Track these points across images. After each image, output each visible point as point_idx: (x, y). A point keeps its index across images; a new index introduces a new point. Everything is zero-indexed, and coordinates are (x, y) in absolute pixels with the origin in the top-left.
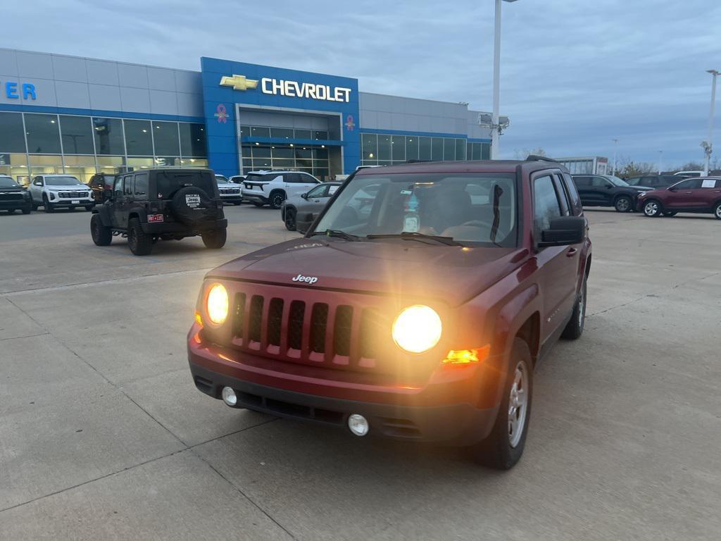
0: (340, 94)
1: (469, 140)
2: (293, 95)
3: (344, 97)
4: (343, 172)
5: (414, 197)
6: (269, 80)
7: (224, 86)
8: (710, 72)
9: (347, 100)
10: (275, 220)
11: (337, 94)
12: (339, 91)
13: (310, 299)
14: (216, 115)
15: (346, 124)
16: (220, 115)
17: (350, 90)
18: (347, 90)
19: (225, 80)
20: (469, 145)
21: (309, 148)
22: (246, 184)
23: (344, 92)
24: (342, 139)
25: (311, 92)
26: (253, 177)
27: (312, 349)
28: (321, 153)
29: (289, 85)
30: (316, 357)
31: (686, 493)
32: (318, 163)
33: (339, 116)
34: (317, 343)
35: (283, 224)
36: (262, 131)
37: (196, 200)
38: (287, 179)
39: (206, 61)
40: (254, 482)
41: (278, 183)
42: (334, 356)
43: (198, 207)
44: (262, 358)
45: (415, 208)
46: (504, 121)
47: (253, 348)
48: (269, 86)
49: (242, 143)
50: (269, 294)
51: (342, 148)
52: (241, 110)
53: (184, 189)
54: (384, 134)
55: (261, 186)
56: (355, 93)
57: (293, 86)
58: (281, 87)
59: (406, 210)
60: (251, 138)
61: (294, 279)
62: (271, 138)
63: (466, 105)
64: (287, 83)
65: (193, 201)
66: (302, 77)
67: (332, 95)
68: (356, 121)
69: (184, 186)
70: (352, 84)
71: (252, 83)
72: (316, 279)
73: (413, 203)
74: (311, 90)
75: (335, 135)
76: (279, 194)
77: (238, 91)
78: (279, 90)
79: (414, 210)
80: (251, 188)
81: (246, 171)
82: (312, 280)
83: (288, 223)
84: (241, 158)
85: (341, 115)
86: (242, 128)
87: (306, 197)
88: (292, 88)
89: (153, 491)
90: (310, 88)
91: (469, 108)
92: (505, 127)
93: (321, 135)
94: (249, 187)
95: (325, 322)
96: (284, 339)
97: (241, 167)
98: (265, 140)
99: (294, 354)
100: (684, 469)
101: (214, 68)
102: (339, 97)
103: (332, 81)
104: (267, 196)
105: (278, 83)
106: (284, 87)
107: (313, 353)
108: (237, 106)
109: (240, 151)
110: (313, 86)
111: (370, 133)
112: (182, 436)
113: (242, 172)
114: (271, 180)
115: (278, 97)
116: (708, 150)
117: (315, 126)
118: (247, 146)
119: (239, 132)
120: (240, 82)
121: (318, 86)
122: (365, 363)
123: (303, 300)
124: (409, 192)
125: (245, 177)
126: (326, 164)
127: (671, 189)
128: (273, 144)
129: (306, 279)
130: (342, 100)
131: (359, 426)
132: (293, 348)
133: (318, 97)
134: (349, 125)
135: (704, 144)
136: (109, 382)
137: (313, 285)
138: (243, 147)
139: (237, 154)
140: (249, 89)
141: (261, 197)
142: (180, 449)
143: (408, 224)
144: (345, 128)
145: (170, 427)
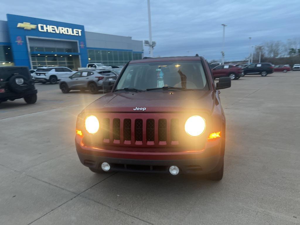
0: (77, 32)
1: (134, 52)
2: (54, 32)
3: (78, 33)
4: (81, 67)
5: (161, 72)
6: (42, 25)
7: (20, 28)
8: (223, 25)
9: (80, 35)
10: (56, 89)
11: (75, 32)
12: (76, 31)
13: (144, 118)
14: (16, 42)
15: (81, 46)
16: (19, 42)
17: (81, 30)
18: (80, 31)
19: (20, 25)
20: (134, 54)
21: (64, 56)
22: (37, 74)
23: (78, 31)
24: (79, 52)
25: (63, 31)
26: (40, 70)
27: (147, 140)
28: (69, 58)
29: (52, 28)
30: (150, 143)
31: (284, 178)
32: (68, 63)
33: (76, 42)
34: (150, 137)
35: (60, 91)
36: (40, 49)
37: (21, 81)
38: (57, 70)
39: (9, 16)
40: (120, 204)
41: (53, 72)
42: (159, 142)
43: (22, 84)
44: (121, 147)
45: (162, 77)
46: (154, 43)
47: (115, 143)
48: (42, 28)
49: (32, 54)
50: (122, 118)
51: (80, 56)
52: (30, 39)
53: (14, 76)
54: (97, 50)
55: (44, 74)
56: (83, 32)
57: (54, 28)
58: (48, 28)
59: (158, 78)
60: (35, 52)
61: (134, 109)
62: (45, 52)
63: (131, 37)
64: (51, 26)
65: (19, 81)
66: (58, 24)
67: (73, 33)
68: (85, 44)
69: (13, 75)
70: (81, 27)
71: (33, 26)
72: (145, 109)
73: (161, 75)
74: (63, 30)
75: (76, 50)
76: (53, 77)
77: (27, 30)
78: (47, 30)
79: (162, 78)
80: (40, 75)
81: (35, 68)
82: (144, 109)
83: (63, 90)
84: (31, 62)
85: (78, 41)
86: (31, 48)
87: (71, 77)
88: (54, 29)
89: (73, 218)
90: (62, 29)
91: (133, 39)
92: (154, 46)
93: (69, 50)
94: (38, 74)
95: (153, 127)
96: (133, 137)
97: (32, 66)
98: (42, 53)
99: (139, 143)
100: (278, 169)
101: (13, 19)
102: (76, 33)
103: (73, 26)
104: (48, 78)
105: (47, 27)
106: (50, 28)
107: (148, 142)
108: (27, 37)
109: (30, 58)
110: (63, 28)
111: (91, 50)
112: (71, 190)
113: (32, 68)
114: (49, 71)
115: (47, 33)
116: (223, 55)
117: (66, 47)
118: (34, 56)
119: (29, 50)
120: (28, 26)
121: (66, 28)
122: (173, 143)
123: (141, 118)
124: (160, 70)
125: (35, 70)
126: (72, 63)
127: (214, 69)
128: (47, 55)
129: (141, 109)
130: (77, 35)
131: (174, 171)
132: (137, 141)
133: (67, 33)
134: (82, 46)
135: (222, 52)
136: (15, 171)
137: (144, 111)
138: (32, 56)
139: (29, 59)
140: (32, 29)
141: (45, 79)
142: (75, 196)
143: (160, 84)
144: (80, 47)
145: (63, 187)
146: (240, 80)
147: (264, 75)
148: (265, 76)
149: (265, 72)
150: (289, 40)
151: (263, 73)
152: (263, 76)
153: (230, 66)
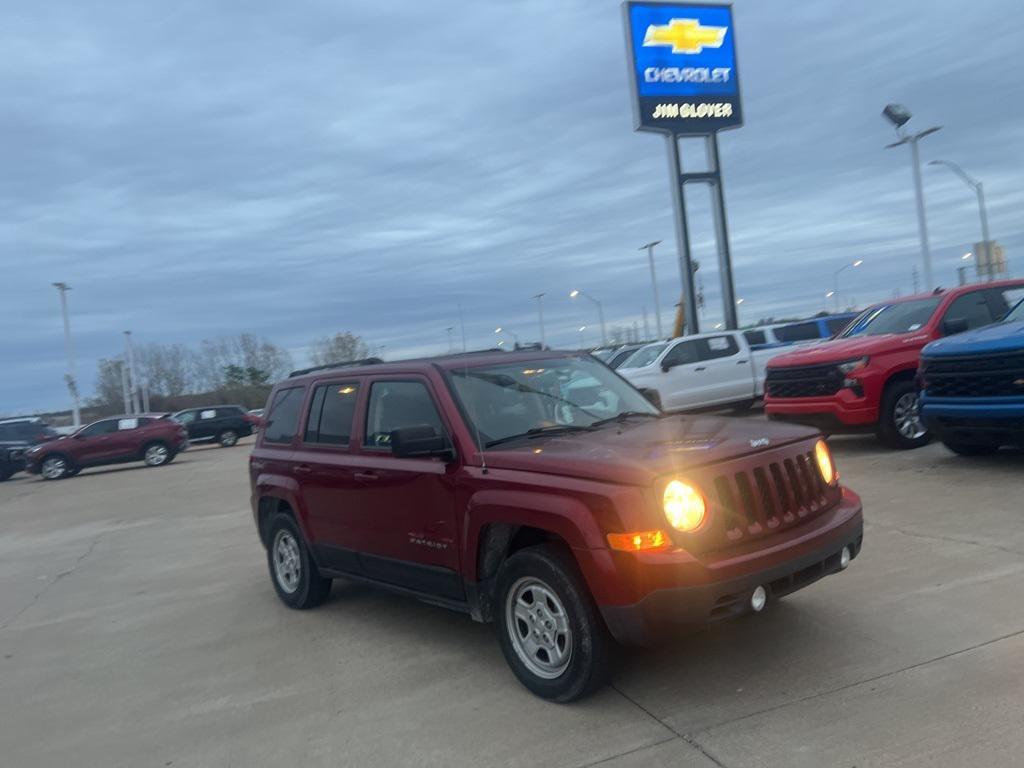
61: (753, 445)
82: (766, 441)
116: (72, 386)
127: (77, 438)
129: (761, 442)
146: (174, 463)
147: (230, 442)
148: (233, 445)
149: (230, 433)
150: (205, 342)
151: (224, 436)
152: (226, 446)
153: (142, 422)
